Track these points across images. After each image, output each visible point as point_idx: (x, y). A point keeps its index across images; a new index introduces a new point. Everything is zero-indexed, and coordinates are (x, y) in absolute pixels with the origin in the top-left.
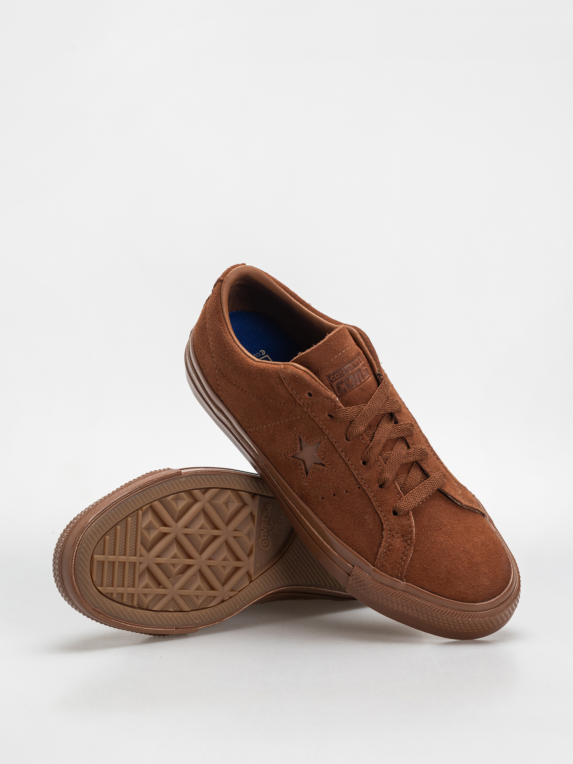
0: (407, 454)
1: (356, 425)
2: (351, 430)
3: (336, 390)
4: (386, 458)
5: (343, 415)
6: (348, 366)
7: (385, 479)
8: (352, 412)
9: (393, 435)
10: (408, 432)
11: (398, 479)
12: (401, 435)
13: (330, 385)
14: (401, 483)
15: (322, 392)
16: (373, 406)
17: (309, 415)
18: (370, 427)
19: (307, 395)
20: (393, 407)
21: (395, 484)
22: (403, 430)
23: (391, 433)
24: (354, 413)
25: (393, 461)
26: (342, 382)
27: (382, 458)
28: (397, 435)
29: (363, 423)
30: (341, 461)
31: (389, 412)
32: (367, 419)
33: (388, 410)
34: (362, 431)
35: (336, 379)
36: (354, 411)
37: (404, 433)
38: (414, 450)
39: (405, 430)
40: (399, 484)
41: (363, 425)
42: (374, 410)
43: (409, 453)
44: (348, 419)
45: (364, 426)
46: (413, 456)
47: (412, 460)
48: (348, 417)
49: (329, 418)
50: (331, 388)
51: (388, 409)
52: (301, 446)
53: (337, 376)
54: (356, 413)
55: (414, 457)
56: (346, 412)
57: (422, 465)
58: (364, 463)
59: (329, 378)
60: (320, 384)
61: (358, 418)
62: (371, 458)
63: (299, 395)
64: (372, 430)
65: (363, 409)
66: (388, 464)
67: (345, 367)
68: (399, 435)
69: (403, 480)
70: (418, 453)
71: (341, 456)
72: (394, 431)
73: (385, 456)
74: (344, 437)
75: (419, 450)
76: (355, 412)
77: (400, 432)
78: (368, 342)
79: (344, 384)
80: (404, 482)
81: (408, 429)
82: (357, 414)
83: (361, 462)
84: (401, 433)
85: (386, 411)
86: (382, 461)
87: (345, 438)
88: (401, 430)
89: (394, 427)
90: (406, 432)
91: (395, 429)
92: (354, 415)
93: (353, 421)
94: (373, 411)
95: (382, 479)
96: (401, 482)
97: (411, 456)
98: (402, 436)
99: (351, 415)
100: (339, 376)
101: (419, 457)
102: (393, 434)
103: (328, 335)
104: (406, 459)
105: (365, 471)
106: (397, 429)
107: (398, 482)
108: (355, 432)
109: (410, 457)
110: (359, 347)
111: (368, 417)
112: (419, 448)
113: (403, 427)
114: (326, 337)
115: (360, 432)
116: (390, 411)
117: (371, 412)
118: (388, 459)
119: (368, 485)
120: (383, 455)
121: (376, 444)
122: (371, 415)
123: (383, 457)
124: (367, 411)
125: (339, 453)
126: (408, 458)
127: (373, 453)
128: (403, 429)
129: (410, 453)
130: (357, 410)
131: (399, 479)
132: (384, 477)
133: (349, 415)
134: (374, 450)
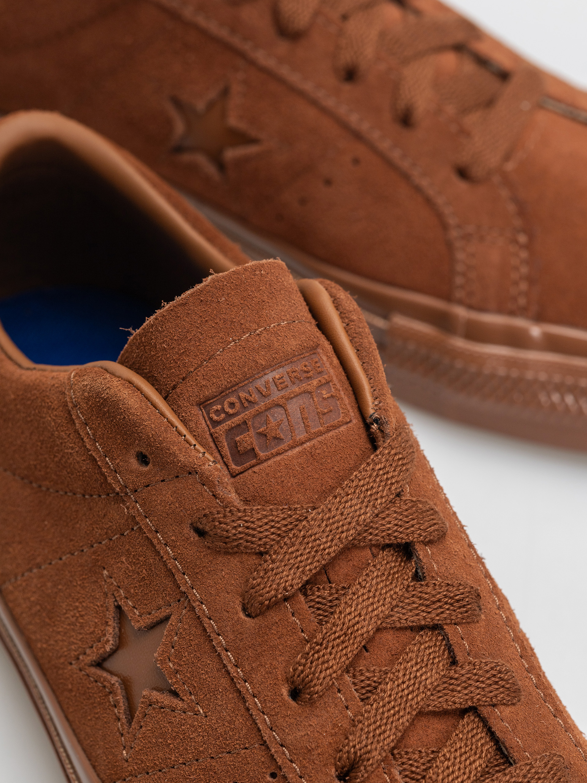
0: (445, 680)
1: (274, 566)
2: (259, 580)
3: (226, 451)
4: (369, 685)
5: (235, 527)
6: (269, 377)
7: (355, 753)
8: (266, 524)
9: (404, 614)
10: (454, 611)
11: (404, 760)
12: (432, 619)
13: (208, 436)
14: (413, 772)
15: (175, 448)
16: (342, 514)
17: (140, 528)
18: (330, 583)
19: (134, 463)
20: (413, 526)
21: (390, 774)
22: (439, 604)
23: (397, 606)
24: (272, 527)
25: (390, 696)
26: (243, 426)
27: (354, 684)
28: (417, 615)
29: (301, 562)
30: (224, 682)
31: (399, 540)
32: (316, 551)
33: (396, 534)
34: (292, 586)
35: (229, 416)
36: (273, 521)
37: (442, 613)
38: (469, 672)
39: (446, 603)
40: (406, 776)
41: (298, 568)
42: (343, 525)
43: (451, 678)
44: (252, 543)
45: (303, 572)
46: (466, 688)
47: (461, 704)
48: (253, 536)
49: (194, 536)
50: (212, 445)
51: (396, 531)
52: (120, 630)
53: (232, 405)
54: (279, 529)
55: (466, 694)
56: (246, 521)
57: (492, 722)
58: (295, 694)
59: (208, 414)
60: (173, 425)
61: (285, 544)
62: (318, 679)
63: (112, 459)
64: (334, 591)
65: (306, 518)
66: (372, 705)
67: (260, 383)
68: (425, 618)
69: (424, 764)
70: (483, 682)
71: (225, 666)
72: (407, 601)
73: (368, 679)
74: (237, 602)
75: (487, 672)
76: (278, 522)
77: (427, 606)
78: (353, 321)
79: (252, 432)
80: (425, 770)
81: (458, 601)
82: (285, 532)
83: (285, 691)
84: (429, 613)
85: (389, 535)
86: (357, 695)
87: (239, 609)
88: (434, 603)
89: (411, 589)
90: (448, 609)
91: (413, 596)
92: (273, 533)
93: (266, 553)
94: (338, 528)
95: (348, 752)
96: (414, 769)
97: (459, 688)
98: (436, 622)
99: (261, 532)
100: (238, 405)
101: (484, 696)
102: (404, 611)
103: (211, 274)
104: (440, 697)
105: (292, 720)
106: (420, 598)
107: (405, 770)
108: (270, 586)
109: (453, 691)
110: (323, 333)
111: (320, 545)
112: (487, 668)
113: (439, 593)
114: (204, 279)
115: (285, 589)
116: (402, 538)
117: (331, 531)
118: (376, 688)
119: (302, 767)
120: (362, 674)
121: (339, 637)
122: (332, 540)
123: (362, 681)
124: (319, 526)
125: (219, 655)
126: (446, 695)
127: (323, 663)
128: (439, 601)
129: (456, 679)
130: (284, 519)
131: (410, 759)
132: (354, 746)
133: (254, 529)
134: (331, 654)
